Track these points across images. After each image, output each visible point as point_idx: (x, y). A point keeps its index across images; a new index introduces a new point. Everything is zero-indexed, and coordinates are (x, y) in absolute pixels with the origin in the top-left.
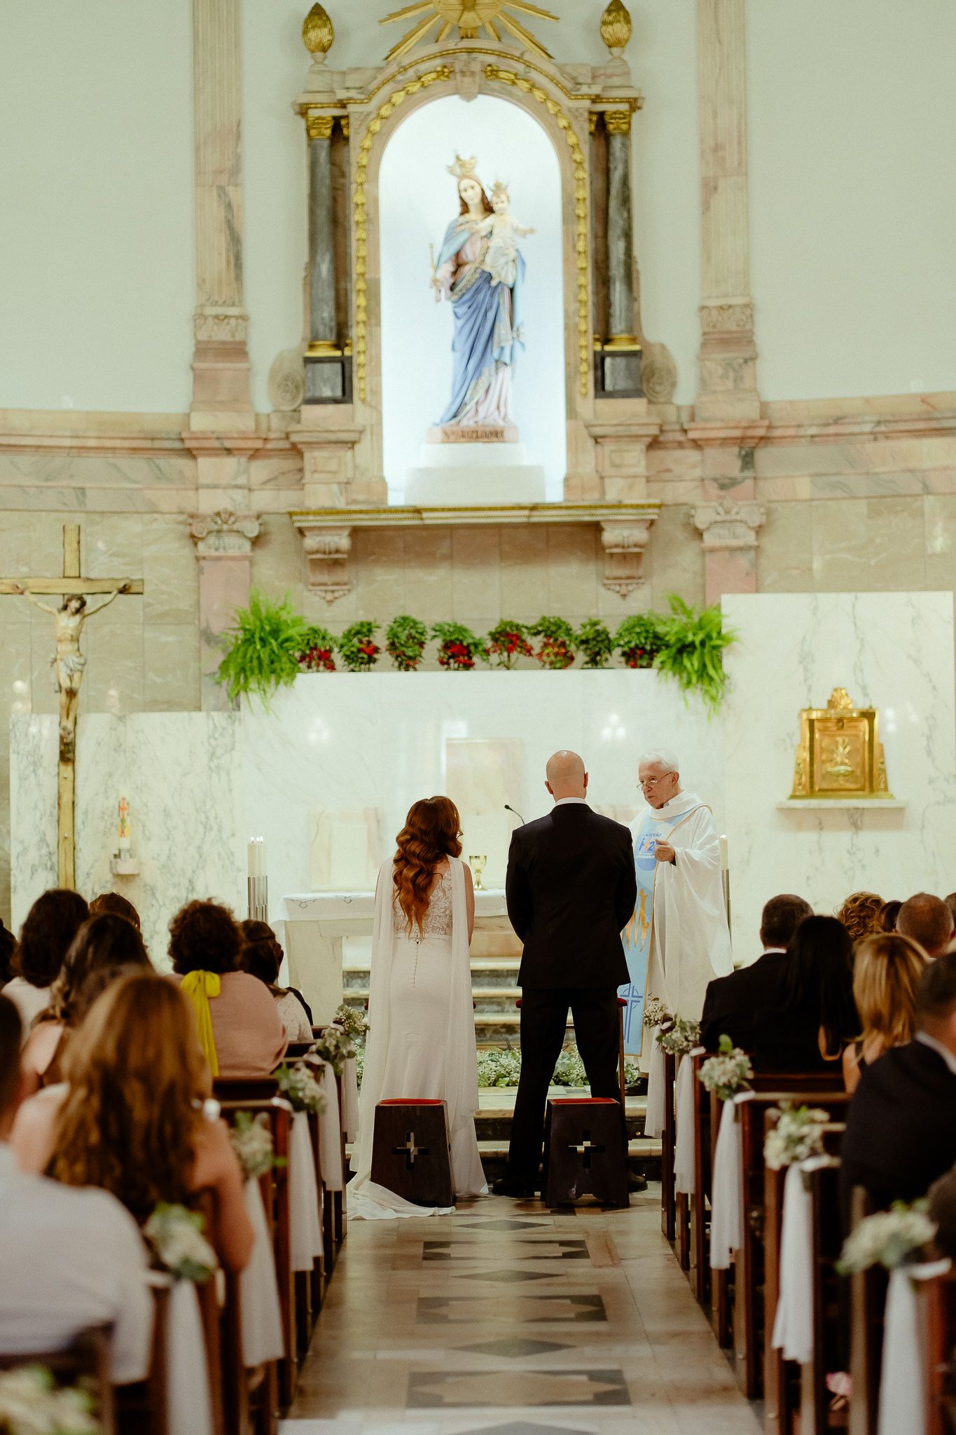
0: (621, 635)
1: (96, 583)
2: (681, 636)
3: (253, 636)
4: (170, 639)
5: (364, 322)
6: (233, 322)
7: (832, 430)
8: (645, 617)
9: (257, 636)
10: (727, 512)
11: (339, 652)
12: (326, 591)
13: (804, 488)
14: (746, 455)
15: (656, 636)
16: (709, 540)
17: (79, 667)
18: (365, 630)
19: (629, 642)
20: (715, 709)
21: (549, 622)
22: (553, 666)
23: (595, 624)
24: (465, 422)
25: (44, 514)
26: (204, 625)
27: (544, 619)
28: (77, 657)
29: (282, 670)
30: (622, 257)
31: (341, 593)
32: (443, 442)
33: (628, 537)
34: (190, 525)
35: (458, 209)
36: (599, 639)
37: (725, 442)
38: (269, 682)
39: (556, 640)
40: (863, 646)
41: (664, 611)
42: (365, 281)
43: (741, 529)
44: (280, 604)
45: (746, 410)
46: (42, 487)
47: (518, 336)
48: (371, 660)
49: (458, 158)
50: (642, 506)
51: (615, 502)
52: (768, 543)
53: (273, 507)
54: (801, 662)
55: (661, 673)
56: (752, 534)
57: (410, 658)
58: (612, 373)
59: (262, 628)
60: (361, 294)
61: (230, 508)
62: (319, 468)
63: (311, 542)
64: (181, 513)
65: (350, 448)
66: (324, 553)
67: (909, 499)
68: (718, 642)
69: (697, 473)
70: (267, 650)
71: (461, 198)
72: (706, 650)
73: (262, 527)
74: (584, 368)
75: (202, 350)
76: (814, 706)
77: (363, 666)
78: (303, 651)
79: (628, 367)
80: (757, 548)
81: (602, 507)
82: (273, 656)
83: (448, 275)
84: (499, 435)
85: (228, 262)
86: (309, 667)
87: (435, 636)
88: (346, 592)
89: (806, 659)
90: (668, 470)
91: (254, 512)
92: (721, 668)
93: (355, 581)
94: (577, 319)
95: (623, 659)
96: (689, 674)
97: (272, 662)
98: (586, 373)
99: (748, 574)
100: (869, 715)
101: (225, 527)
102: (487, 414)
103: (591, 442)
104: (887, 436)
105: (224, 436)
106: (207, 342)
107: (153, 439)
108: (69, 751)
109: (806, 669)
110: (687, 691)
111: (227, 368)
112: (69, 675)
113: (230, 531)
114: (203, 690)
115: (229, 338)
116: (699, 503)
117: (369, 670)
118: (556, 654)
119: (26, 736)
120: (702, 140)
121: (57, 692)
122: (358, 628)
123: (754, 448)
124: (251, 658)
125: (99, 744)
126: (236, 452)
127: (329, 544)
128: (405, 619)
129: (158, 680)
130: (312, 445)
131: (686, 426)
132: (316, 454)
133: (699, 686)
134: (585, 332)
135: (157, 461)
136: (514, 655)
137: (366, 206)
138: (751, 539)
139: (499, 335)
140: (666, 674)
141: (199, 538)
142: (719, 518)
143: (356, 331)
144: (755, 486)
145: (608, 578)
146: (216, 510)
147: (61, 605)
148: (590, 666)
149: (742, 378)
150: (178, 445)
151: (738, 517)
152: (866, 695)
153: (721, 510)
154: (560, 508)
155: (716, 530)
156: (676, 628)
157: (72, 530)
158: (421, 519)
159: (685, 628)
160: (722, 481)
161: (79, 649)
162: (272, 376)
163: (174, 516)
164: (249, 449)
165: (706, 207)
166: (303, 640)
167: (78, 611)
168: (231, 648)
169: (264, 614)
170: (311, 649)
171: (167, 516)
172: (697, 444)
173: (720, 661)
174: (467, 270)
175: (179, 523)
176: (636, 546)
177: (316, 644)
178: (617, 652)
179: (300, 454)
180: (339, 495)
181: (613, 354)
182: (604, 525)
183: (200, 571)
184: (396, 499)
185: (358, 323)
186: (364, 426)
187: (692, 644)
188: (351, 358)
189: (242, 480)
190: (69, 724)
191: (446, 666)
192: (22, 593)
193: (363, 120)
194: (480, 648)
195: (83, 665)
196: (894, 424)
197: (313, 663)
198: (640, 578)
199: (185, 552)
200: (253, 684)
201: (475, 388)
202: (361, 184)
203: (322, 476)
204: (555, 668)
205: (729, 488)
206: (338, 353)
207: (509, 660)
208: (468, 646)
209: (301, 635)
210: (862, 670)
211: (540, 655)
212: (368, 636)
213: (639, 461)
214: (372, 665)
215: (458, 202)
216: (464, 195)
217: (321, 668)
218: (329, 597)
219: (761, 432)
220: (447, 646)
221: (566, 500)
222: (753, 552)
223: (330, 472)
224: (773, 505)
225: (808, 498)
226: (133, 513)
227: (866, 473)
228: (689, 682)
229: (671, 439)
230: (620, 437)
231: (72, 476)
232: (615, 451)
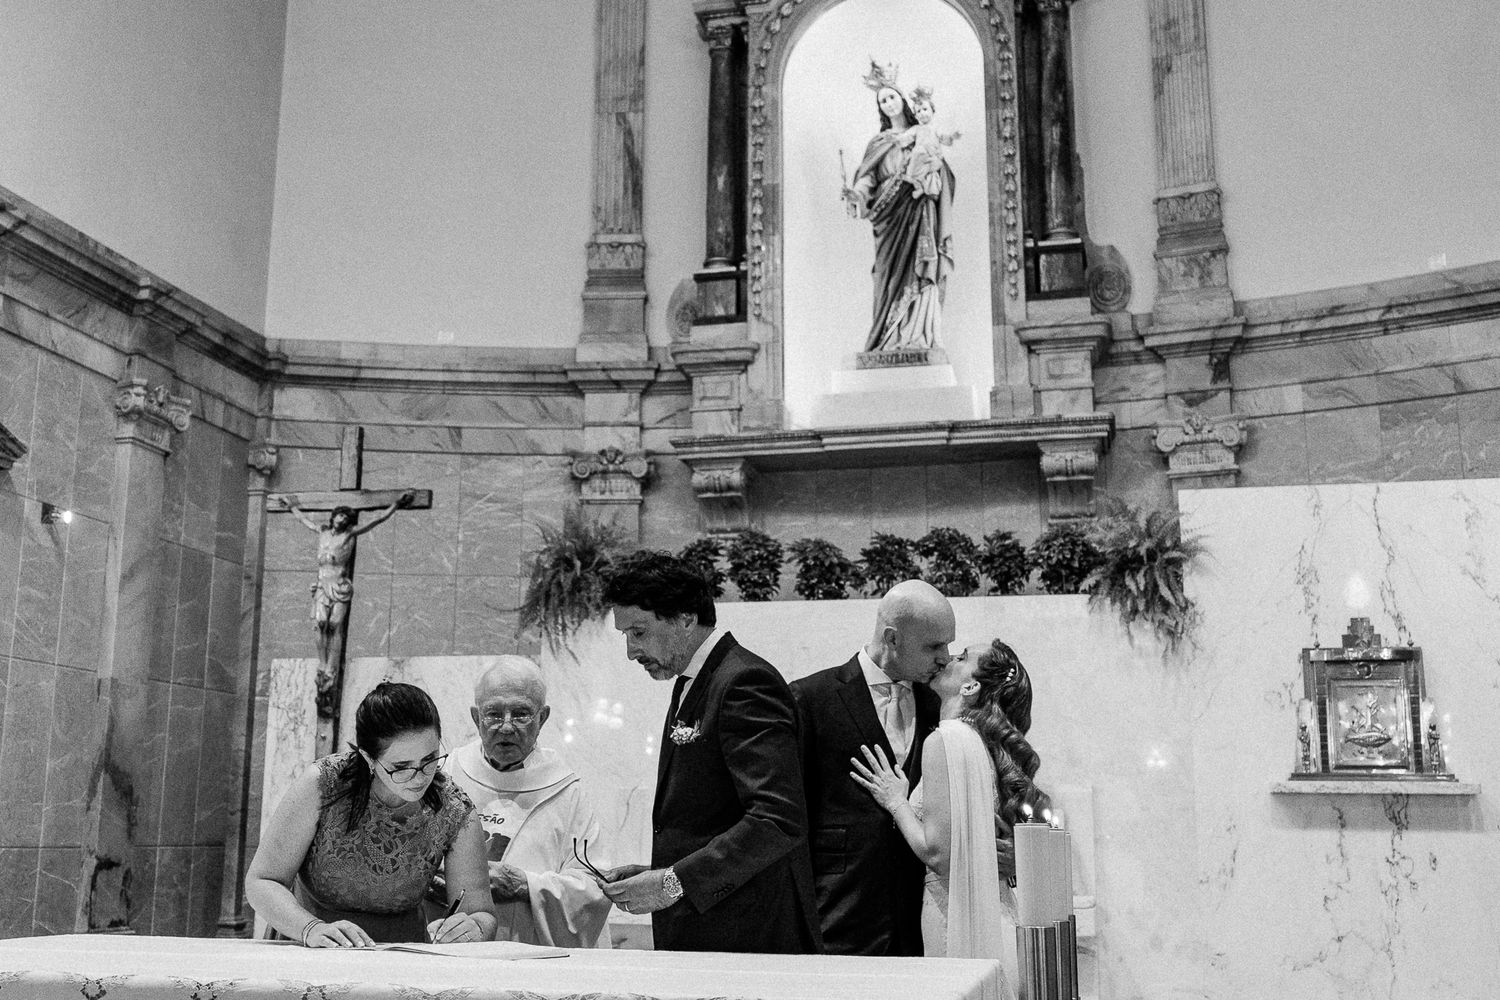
0: (1039, 550)
1: (375, 496)
2: (1121, 546)
5: (760, 232)
6: (628, 249)
7: (1327, 323)
10: (1197, 431)
13: (1294, 398)
14: (1219, 362)
15: (1088, 551)
16: (1177, 466)
17: (344, 598)
19: (1049, 558)
20: (1173, 649)
21: (942, 535)
23: (1005, 536)
24: (886, 348)
25: (413, 455)
27: (935, 532)
28: (340, 585)
29: (589, 599)
30: (1057, 143)
32: (858, 369)
33: (1073, 462)
34: (571, 464)
35: (879, 125)
36: (1008, 555)
37: (1190, 348)
40: (1392, 558)
42: (763, 189)
43: (1216, 452)
45: (1216, 309)
46: (413, 426)
47: (945, 252)
49: (874, 65)
50: (1088, 422)
51: (1054, 419)
52: (1247, 467)
54: (1299, 582)
55: (1094, 600)
56: (1231, 457)
57: (756, 584)
58: (1048, 271)
60: (758, 202)
61: (617, 445)
62: (708, 395)
63: (699, 478)
64: (566, 454)
65: (742, 370)
66: (715, 491)
67: (1436, 401)
68: (1175, 554)
69: (1159, 390)
71: (881, 111)
72: (1158, 565)
73: (653, 468)
74: (1013, 265)
75: (594, 279)
76: (1323, 645)
79: (1066, 263)
80: (1238, 472)
81: (1038, 424)
83: (866, 191)
84: (923, 359)
85: (626, 189)
87: (790, 561)
89: (1306, 578)
90: (1123, 389)
91: (643, 450)
92: (1182, 590)
94: (1005, 212)
95: (1041, 585)
96: (1135, 600)
98: (1016, 272)
100: (1412, 656)
101: (612, 468)
102: (911, 337)
103: (1022, 351)
104: (1402, 325)
105: (611, 366)
106: (599, 272)
107: (534, 373)
108: (328, 705)
109: (1306, 591)
110: (1132, 624)
111: (622, 298)
113: (616, 472)
115: (624, 267)
116: (1161, 422)
118: (953, 578)
120: (1151, 19)
123: (1229, 354)
126: (626, 386)
127: (720, 480)
130: (699, 368)
131: (1141, 332)
132: (706, 379)
133: (1149, 616)
134: (1014, 225)
135: (541, 398)
137: (764, 110)
139: (922, 249)
140: (1101, 601)
141: (582, 480)
142: (1187, 439)
143: (751, 241)
144: (1232, 396)
145: (1053, 517)
146: (601, 447)
148: (999, 592)
149: (1209, 274)
150: (561, 379)
151: (1211, 436)
152: (1402, 628)
153: (1189, 429)
154: (987, 427)
155: (1184, 454)
156: (1112, 535)
158: (822, 445)
160: (1188, 396)
161: (344, 575)
162: (671, 306)
163: (560, 458)
164: (641, 382)
165: (1159, 90)
167: (343, 527)
171: (550, 457)
172: (1157, 355)
173: (1179, 583)
174: (887, 185)
175: (565, 466)
176: (1083, 471)
178: (1036, 573)
179: (690, 382)
180: (729, 422)
181: (1049, 250)
182: (1043, 447)
185: (753, 232)
186: (759, 345)
187: (1138, 559)
188: (746, 272)
189: (634, 417)
190: (328, 671)
191: (807, 595)
192: (289, 511)
193: (762, 22)
194: (850, 572)
195: (346, 594)
196: (1409, 308)
198: (1091, 516)
199: (570, 497)
201: (896, 309)
202: (760, 87)
203: (712, 402)
205: (1197, 404)
206: (733, 269)
210: (1393, 593)
213: (1083, 369)
215: (878, 116)
216: (882, 105)
219: (1236, 332)
220: (806, 569)
221: (993, 418)
222: (1232, 476)
223: (721, 398)
224: (1256, 422)
225: (1302, 410)
226: (514, 455)
227: (1377, 374)
228: (1135, 611)
229: (1125, 350)
230: (1060, 340)
231: (448, 415)
232: (1054, 360)
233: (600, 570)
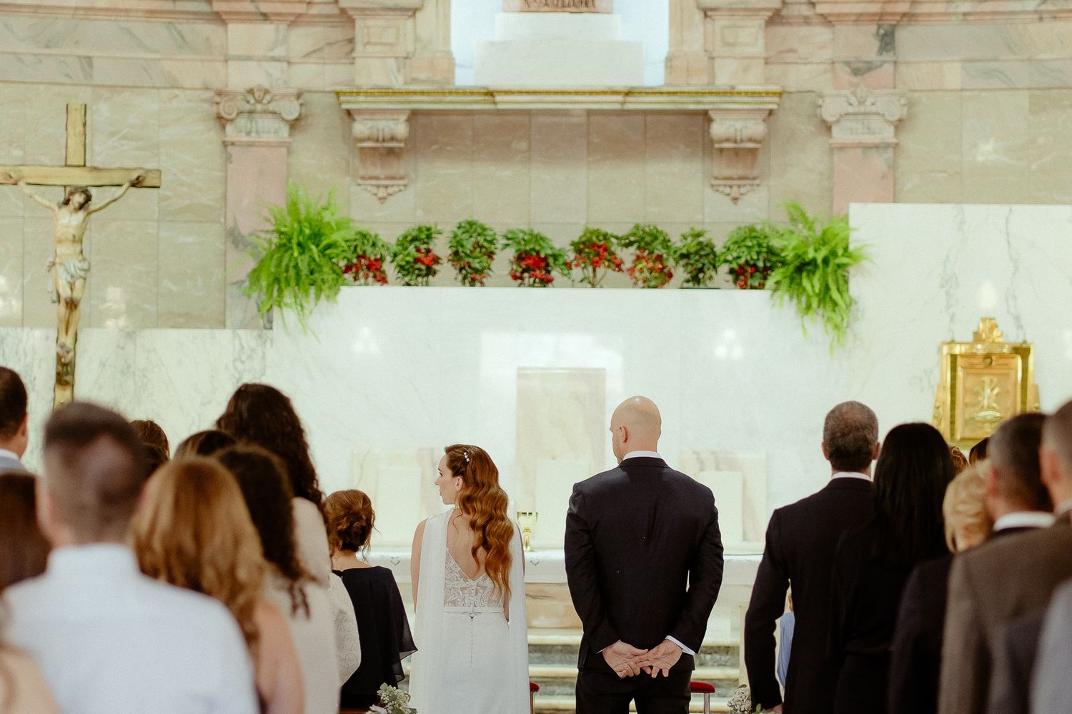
0: (729, 249)
1: (104, 174)
2: (800, 252)
3: (290, 240)
4: (190, 240)
8: (758, 228)
9: (294, 241)
10: (861, 103)
11: (392, 262)
12: (378, 186)
13: (953, 75)
14: (885, 35)
15: (771, 251)
16: (839, 135)
17: (82, 274)
18: (423, 236)
19: (739, 257)
20: (838, 340)
21: (643, 231)
22: (647, 284)
23: (698, 235)
25: (42, 87)
26: (230, 224)
27: (637, 227)
28: (80, 261)
29: (323, 280)
31: (396, 189)
32: (522, 11)
33: (741, 130)
34: (218, 103)
36: (703, 253)
37: (859, 18)
38: (307, 293)
39: (651, 253)
40: (1017, 268)
41: (780, 220)
43: (876, 123)
44: (323, 203)
46: (40, 54)
48: (430, 272)
50: (759, 94)
51: (727, 89)
52: (908, 140)
53: (317, 84)
54: (942, 286)
55: (775, 296)
56: (891, 129)
57: (476, 271)
59: (301, 232)
61: (266, 85)
62: (373, 40)
63: (361, 127)
64: (207, 89)
65: (410, 16)
66: (377, 140)
68: (844, 260)
69: (827, 54)
70: (306, 257)
72: (830, 269)
73: (304, 108)
76: (957, 340)
77: (420, 279)
78: (348, 260)
80: (896, 146)
81: (711, 93)
82: (313, 266)
86: (356, 279)
87: (507, 245)
88: (402, 188)
89: (949, 283)
90: (792, 51)
91: (295, 91)
92: (848, 289)
93: (413, 176)
95: (730, 278)
96: (809, 297)
97: (312, 272)
99: (883, 177)
100: (1022, 351)
101: (259, 107)
103: (698, 16)
104: (1055, 16)
108: (67, 374)
109: (948, 293)
110: (805, 317)
112: (69, 283)
113: (265, 112)
114: (229, 302)
116: (826, 91)
117: (427, 284)
118: (651, 270)
119: (17, 353)
121: (54, 302)
122: (414, 234)
123: (894, 26)
124: (287, 266)
125: (104, 365)
126: (273, 18)
127: (383, 130)
128: (471, 224)
129: (174, 288)
130: (366, 11)
132: (370, 22)
133: (820, 311)
135: (179, 27)
136: (601, 271)
138: (888, 135)
140: (781, 298)
141: (228, 120)
142: (851, 110)
144: (895, 69)
145: (716, 178)
146: (249, 87)
147: (62, 199)
148: (691, 284)
150: (205, 8)
151: (874, 109)
152: (1020, 327)
153: (853, 100)
154: (661, 93)
155: (848, 123)
156: (795, 242)
157: (76, 109)
158: (494, 103)
159: (805, 242)
160: (856, 65)
161: (81, 252)
163: (199, 92)
164: (290, 14)
166: (349, 247)
167: (81, 207)
168: (264, 253)
169: (302, 217)
170: (359, 257)
171: (189, 92)
172: (826, 20)
173: (846, 282)
175: (204, 101)
176: (750, 140)
177: (364, 252)
178: (724, 268)
179: (352, 21)
180: (396, 72)
182: (712, 114)
183: (228, 159)
184: (464, 78)
187: (813, 262)
189: (280, 52)
190: (69, 341)
191: (519, 281)
192: (16, 184)
194: (561, 261)
195: (87, 271)
196: (1062, 2)
197: (361, 274)
198: (754, 179)
199: (211, 137)
200: (288, 298)
203: (378, 48)
204: (649, 287)
205: (863, 74)
207: (595, 276)
208: (545, 259)
209: (347, 241)
210: (1015, 298)
211: (632, 270)
212: (427, 243)
213: (757, 39)
214: (430, 277)
217: (371, 279)
218: (382, 193)
219: (903, 8)
220: (520, 257)
221: (667, 84)
222: (890, 150)
223: (386, 44)
224: (916, 95)
225: (959, 87)
226: (150, 87)
227: (1030, 60)
228: (809, 307)
229: (796, 13)
230: (736, 10)
231: (77, 42)
232: (728, 27)
233: (328, 252)
